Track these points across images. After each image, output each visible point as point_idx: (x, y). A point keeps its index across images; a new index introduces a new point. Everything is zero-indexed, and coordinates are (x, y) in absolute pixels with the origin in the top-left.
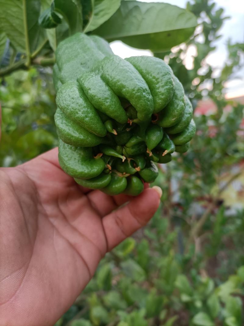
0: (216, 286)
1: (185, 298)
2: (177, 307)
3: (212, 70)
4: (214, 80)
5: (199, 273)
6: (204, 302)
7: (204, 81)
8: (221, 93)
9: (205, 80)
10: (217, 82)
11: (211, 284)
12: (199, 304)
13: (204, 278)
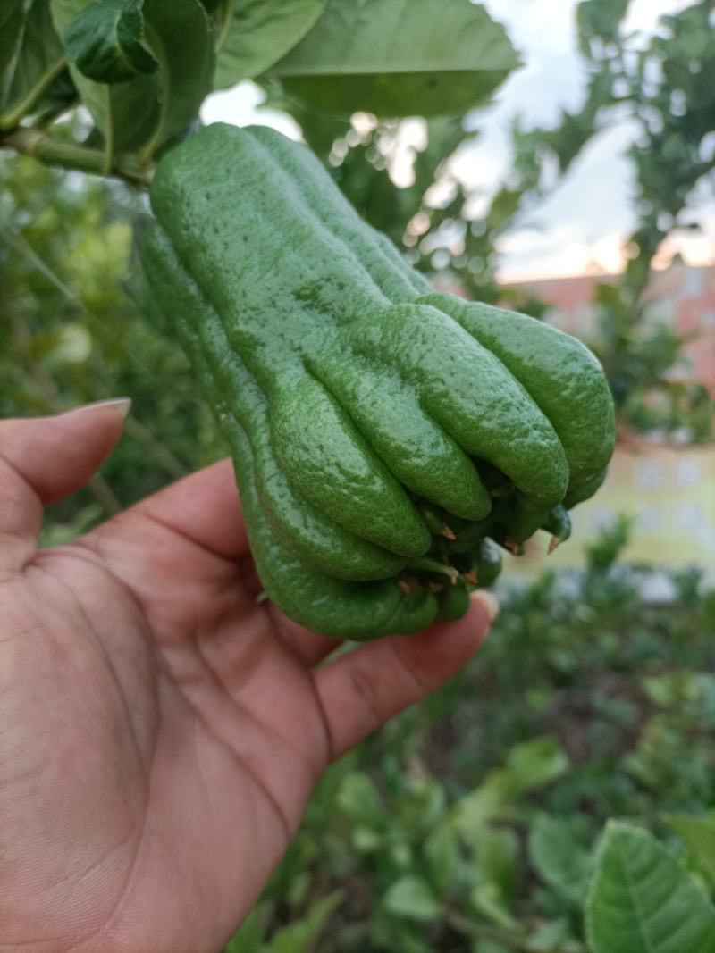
0: (451, 803)
1: (365, 840)
2: (342, 865)
3: (465, 196)
4: (469, 224)
5: (404, 768)
6: (418, 848)
7: (442, 226)
8: (486, 266)
9: (445, 222)
10: (477, 233)
11: (437, 799)
12: (402, 855)
13: (417, 781)
